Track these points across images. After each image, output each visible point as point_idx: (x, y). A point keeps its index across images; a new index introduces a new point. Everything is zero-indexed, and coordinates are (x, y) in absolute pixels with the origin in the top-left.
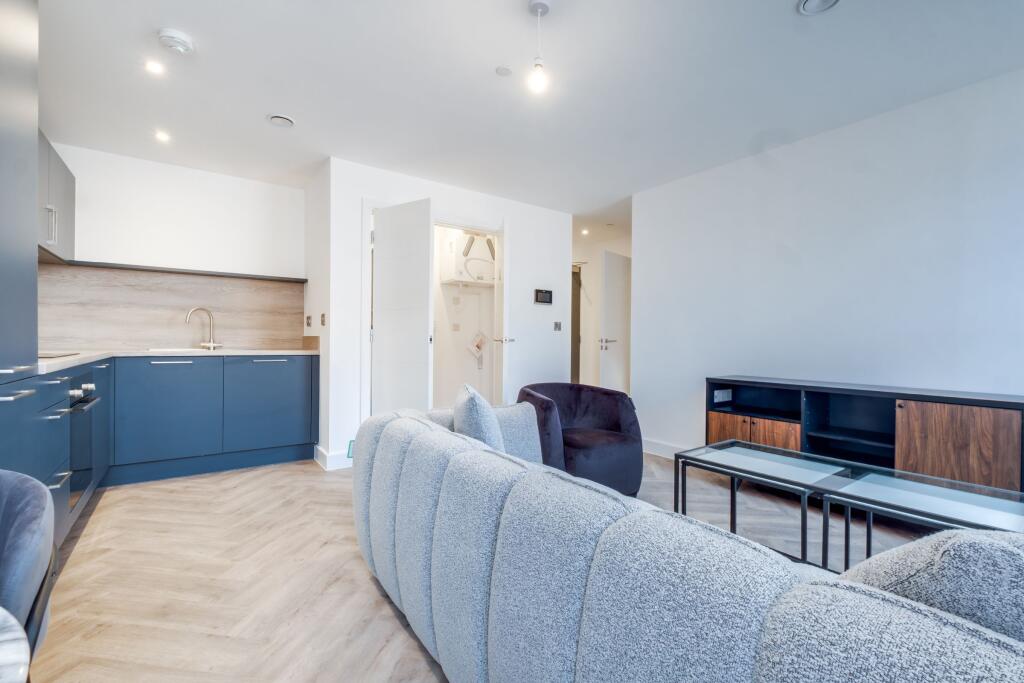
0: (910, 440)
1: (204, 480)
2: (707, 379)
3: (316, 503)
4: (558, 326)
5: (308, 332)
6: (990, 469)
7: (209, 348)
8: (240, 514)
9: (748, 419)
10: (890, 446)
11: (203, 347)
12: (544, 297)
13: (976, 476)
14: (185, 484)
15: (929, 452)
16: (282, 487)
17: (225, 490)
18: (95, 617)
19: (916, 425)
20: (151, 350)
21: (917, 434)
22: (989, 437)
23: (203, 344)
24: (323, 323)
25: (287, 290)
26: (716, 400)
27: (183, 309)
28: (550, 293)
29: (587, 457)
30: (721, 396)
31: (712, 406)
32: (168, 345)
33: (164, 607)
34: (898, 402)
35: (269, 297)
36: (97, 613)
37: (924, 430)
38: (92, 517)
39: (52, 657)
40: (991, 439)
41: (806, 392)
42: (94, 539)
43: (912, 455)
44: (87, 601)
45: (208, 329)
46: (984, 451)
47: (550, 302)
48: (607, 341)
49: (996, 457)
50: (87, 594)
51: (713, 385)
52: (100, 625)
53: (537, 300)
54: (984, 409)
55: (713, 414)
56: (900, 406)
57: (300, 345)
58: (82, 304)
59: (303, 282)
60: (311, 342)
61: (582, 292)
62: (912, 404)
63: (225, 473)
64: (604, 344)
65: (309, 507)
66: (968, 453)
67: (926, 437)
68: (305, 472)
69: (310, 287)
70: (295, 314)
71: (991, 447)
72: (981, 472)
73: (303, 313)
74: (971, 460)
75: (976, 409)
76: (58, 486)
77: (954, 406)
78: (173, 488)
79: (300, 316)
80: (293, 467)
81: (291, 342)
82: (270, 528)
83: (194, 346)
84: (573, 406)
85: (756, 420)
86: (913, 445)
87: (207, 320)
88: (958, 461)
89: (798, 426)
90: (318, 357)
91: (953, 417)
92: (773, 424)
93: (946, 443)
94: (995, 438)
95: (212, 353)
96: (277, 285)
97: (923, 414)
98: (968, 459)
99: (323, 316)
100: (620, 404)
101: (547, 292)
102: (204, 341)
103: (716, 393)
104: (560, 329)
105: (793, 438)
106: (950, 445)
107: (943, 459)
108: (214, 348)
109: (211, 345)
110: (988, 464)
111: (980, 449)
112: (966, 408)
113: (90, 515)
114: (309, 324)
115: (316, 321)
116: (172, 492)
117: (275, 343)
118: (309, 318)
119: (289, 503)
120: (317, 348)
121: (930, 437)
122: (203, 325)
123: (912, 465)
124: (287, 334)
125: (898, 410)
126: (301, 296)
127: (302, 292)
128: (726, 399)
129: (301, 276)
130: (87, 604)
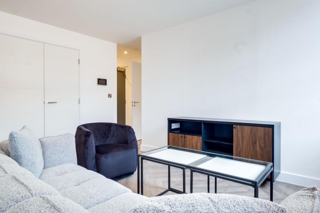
0: (238, 141)
2: (168, 119)
4: (110, 96)
6: (263, 151)
9: (183, 135)
10: (231, 144)
12: (102, 82)
13: (259, 154)
15: (244, 146)
19: (240, 135)
21: (240, 139)
22: (263, 138)
26: (172, 128)
28: (106, 80)
29: (106, 158)
30: (174, 126)
31: (170, 130)
34: (234, 126)
37: (242, 137)
40: (263, 140)
41: (203, 123)
43: (239, 147)
46: (261, 144)
47: (106, 84)
48: (134, 103)
49: (265, 147)
51: (171, 121)
53: (99, 83)
54: (261, 127)
55: (171, 134)
56: (235, 128)
61: (126, 80)
62: (239, 126)
64: (133, 104)
66: (256, 146)
67: (243, 140)
71: (263, 143)
72: (260, 153)
74: (257, 148)
75: (258, 128)
77: (252, 127)
84: (107, 133)
85: (186, 136)
86: (239, 144)
88: (253, 149)
89: (201, 137)
91: (251, 131)
92: (192, 137)
93: (249, 142)
94: (264, 139)
97: (242, 130)
98: (256, 148)
100: (128, 131)
101: (104, 80)
103: (172, 124)
104: (111, 97)
105: (199, 143)
106: (251, 142)
107: (249, 148)
110: (262, 149)
111: (260, 143)
112: (256, 127)
121: (244, 140)
123: (239, 151)
125: (234, 129)
128: (177, 127)
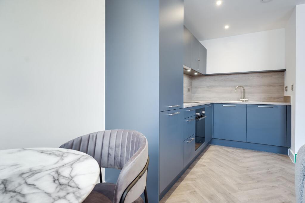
1: (239, 151)
3: (284, 178)
5: (286, 94)
7: (243, 101)
8: (248, 170)
11: (242, 101)
14: (233, 151)
16: (268, 164)
17: (245, 157)
18: (194, 187)
20: (225, 101)
23: (241, 99)
24: (292, 89)
25: (276, 76)
27: (235, 87)
32: (230, 100)
33: (212, 196)
35: (267, 80)
36: (195, 187)
38: (205, 153)
39: (182, 194)
42: (203, 161)
44: (195, 181)
45: (243, 94)
50: (196, 178)
52: (195, 191)
57: (283, 100)
58: (208, 87)
59: (284, 71)
60: (287, 99)
63: (247, 150)
65: (278, 178)
68: (283, 160)
69: (287, 73)
70: (280, 86)
73: (284, 85)
76: (189, 142)
78: (229, 151)
79: (282, 87)
80: (277, 156)
81: (278, 99)
82: (258, 181)
83: (239, 100)
87: (243, 90)
90: (290, 106)
95: (244, 103)
96: (271, 74)
99: (292, 86)
102: (242, 98)
108: (245, 101)
109: (244, 100)
113: (205, 152)
114: (286, 90)
115: (289, 89)
116: (228, 152)
117: (270, 99)
118: (286, 87)
119: (270, 173)
120: (289, 101)
122: (241, 92)
124: (276, 95)
126: (283, 78)
127: (284, 75)
129: (283, 68)
130: (194, 182)
